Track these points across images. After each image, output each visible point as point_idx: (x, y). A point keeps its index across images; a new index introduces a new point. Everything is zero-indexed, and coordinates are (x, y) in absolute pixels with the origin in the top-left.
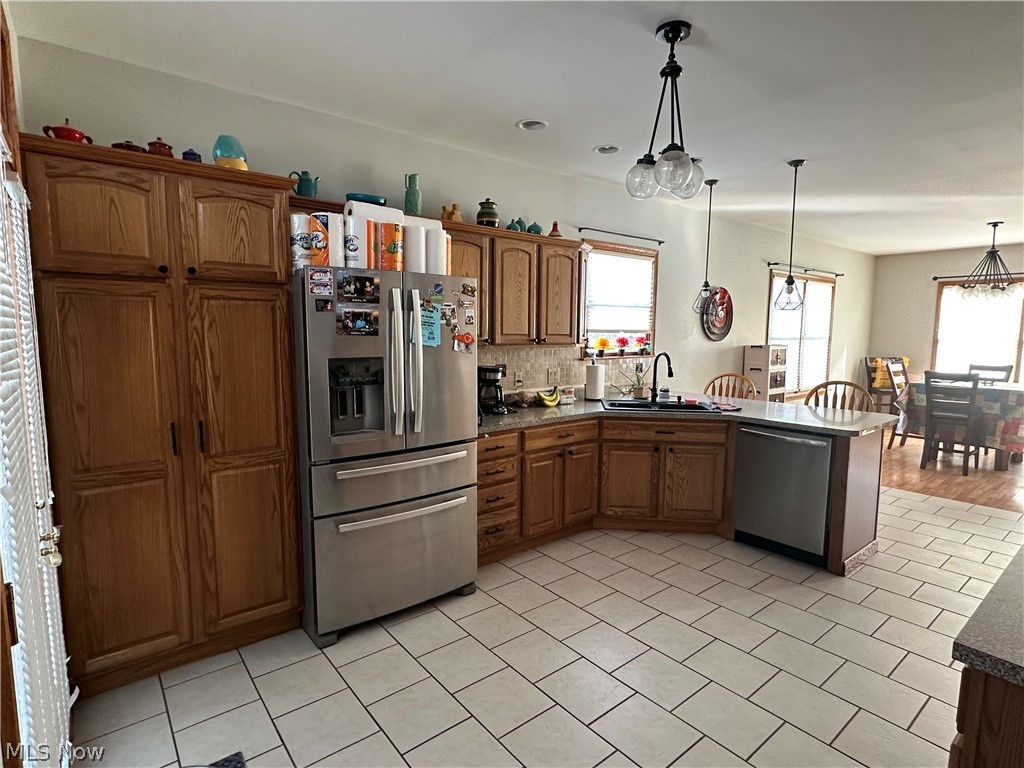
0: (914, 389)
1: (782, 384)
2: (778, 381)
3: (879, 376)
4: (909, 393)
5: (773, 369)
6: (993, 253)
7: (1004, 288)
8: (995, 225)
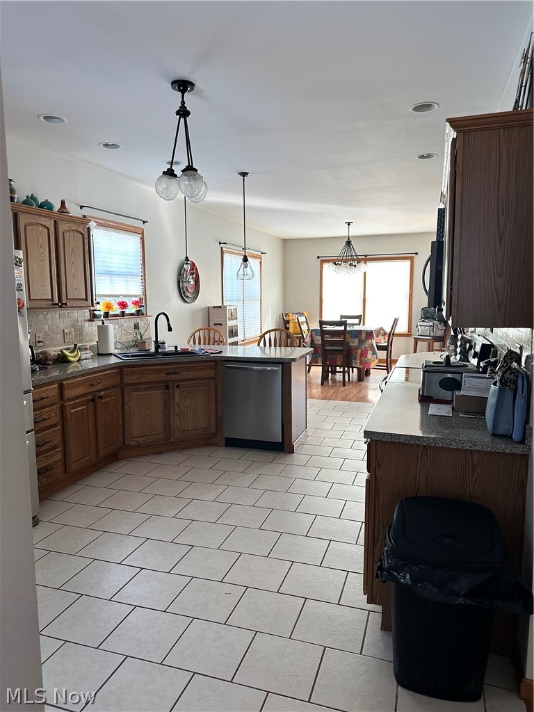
0: (314, 333)
1: (236, 335)
2: (233, 333)
3: (291, 326)
4: (311, 336)
5: (230, 323)
6: (349, 243)
7: (355, 266)
8: (349, 224)
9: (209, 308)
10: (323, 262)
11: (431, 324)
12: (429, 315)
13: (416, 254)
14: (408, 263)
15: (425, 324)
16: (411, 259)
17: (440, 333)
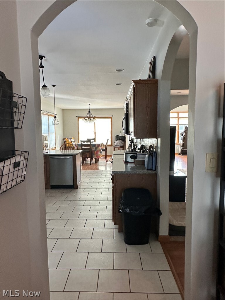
0: (78, 145)
1: (47, 147)
5: (45, 142)
6: (89, 111)
7: (92, 120)
8: (89, 104)
10: (79, 118)
11: (119, 141)
12: (118, 138)
13: (113, 116)
15: (117, 141)
16: (111, 118)
17: (122, 145)
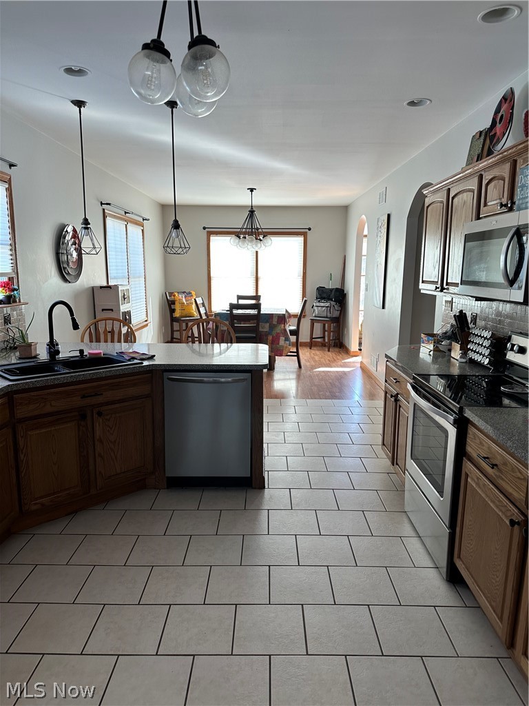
1: (130, 322)
2: (127, 319)
3: (177, 307)
5: (123, 308)
6: (252, 212)
7: (261, 240)
8: (252, 190)
9: (93, 288)
10: (210, 234)
11: (328, 304)
12: (325, 295)
13: (310, 229)
14: (300, 239)
15: (322, 304)
16: (305, 235)
17: (336, 314)
